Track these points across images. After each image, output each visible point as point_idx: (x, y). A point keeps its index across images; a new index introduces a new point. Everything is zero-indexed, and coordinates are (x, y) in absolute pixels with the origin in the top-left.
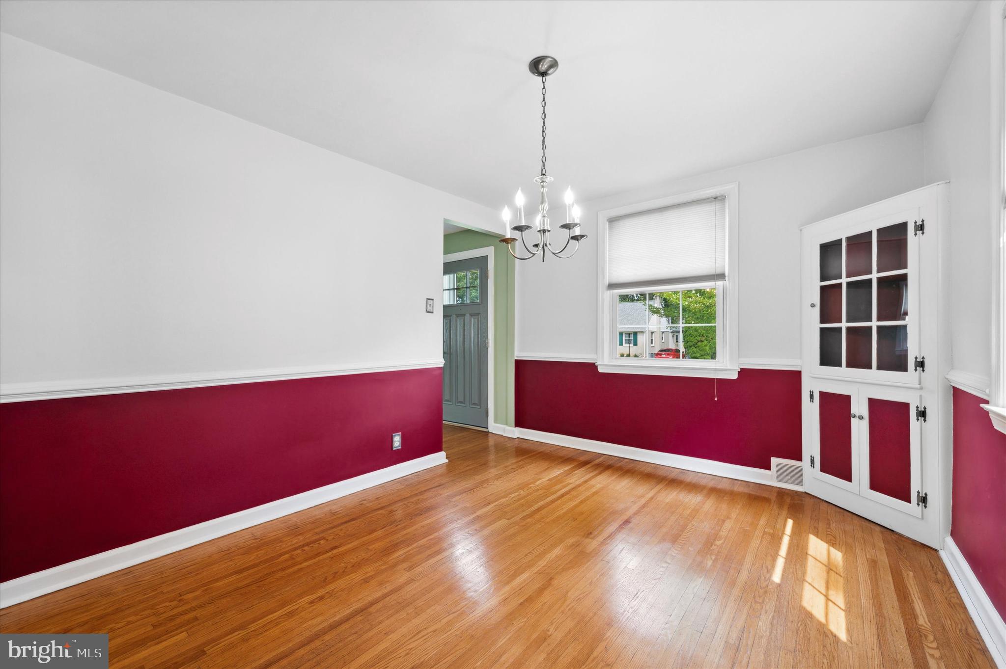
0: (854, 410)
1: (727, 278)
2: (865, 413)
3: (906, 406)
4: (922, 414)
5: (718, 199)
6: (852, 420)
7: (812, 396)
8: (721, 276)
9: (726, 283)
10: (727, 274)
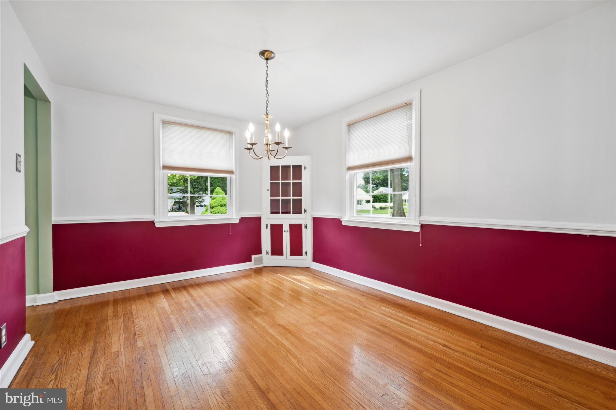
0: (284, 229)
1: (234, 174)
2: (288, 229)
3: (301, 225)
4: (306, 227)
5: (230, 133)
6: (284, 233)
7: (267, 226)
8: (231, 172)
9: (233, 176)
10: (234, 172)
